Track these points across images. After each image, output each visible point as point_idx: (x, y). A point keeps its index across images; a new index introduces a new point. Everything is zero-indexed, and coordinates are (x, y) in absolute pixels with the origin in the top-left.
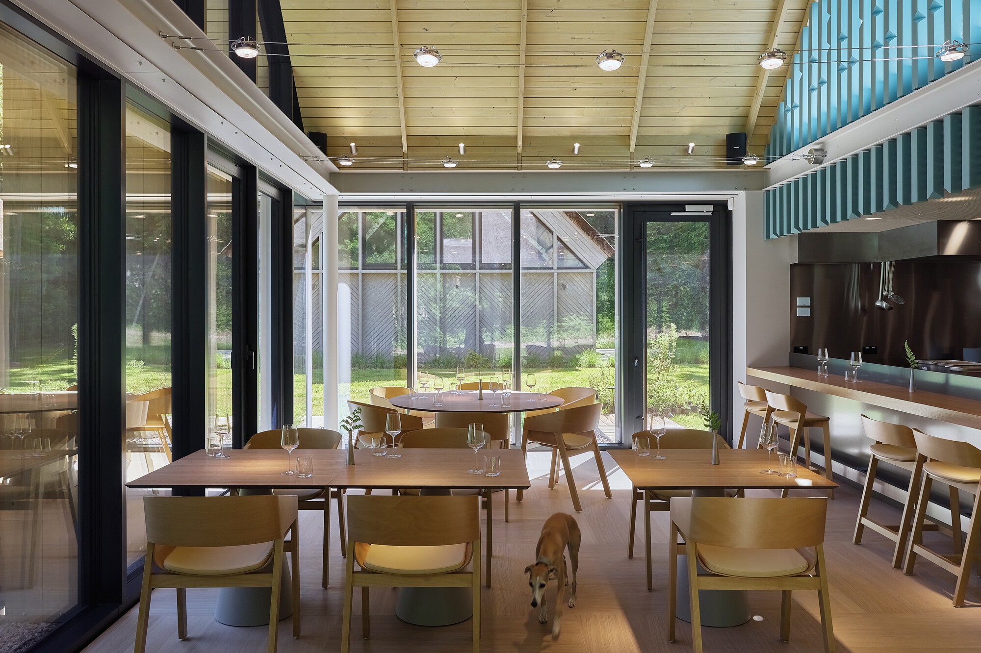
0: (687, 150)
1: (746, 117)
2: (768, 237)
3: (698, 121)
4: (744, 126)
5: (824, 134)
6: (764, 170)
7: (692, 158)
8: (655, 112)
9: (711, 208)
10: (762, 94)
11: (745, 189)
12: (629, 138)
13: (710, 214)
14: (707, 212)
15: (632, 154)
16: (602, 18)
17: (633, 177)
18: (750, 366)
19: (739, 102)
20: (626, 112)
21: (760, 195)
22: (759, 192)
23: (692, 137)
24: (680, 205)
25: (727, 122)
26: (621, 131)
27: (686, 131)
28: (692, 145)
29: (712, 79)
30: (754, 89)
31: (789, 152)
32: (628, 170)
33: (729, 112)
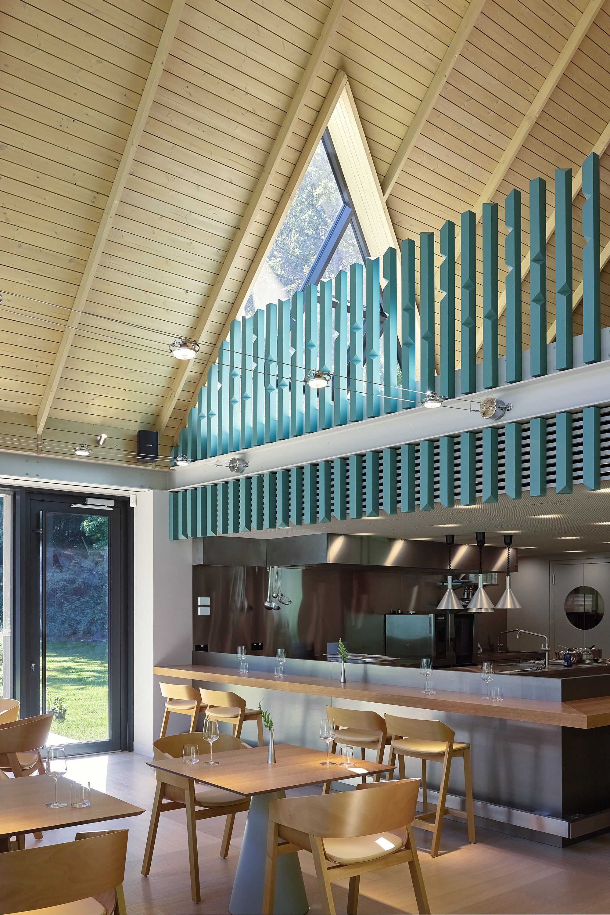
0: (98, 442)
1: (157, 416)
2: (176, 537)
3: (111, 413)
4: (154, 424)
5: (249, 446)
6: (169, 471)
7: (102, 450)
8: (68, 395)
9: (112, 503)
10: (177, 396)
11: (150, 488)
12: (36, 419)
13: (111, 509)
14: (108, 507)
15: (39, 437)
16: (27, 280)
17: (37, 462)
18: (157, 665)
19: (152, 400)
20: (38, 390)
21: (167, 495)
22: (166, 492)
23: (103, 427)
24: (82, 497)
25: (138, 417)
26: (31, 410)
27: (97, 420)
28: (104, 436)
29: (130, 373)
30: (169, 389)
31: (204, 457)
32: (33, 454)
33: (142, 408)
